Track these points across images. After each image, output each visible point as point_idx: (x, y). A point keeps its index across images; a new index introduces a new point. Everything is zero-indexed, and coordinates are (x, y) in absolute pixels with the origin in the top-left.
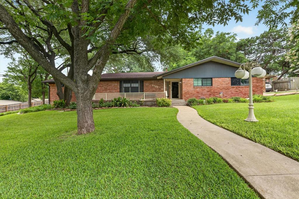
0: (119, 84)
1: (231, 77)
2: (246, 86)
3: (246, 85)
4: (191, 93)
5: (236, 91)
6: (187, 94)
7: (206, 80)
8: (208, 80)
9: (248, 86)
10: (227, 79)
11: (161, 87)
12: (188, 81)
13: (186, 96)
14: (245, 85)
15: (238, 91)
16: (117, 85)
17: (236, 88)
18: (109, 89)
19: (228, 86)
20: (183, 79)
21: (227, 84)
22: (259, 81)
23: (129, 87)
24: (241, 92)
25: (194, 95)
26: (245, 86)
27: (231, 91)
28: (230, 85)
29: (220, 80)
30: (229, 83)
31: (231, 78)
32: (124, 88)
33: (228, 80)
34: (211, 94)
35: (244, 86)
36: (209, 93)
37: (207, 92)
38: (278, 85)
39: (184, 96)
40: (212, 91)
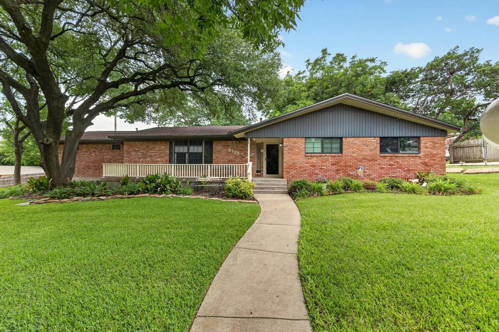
0: (168, 147)
1: (380, 136)
2: (411, 155)
3: (410, 152)
4: (299, 167)
5: (390, 165)
6: (292, 169)
7: (329, 141)
8: (334, 141)
9: (414, 155)
10: (372, 140)
11: (244, 154)
12: (295, 143)
13: (289, 173)
14: (408, 152)
15: (393, 165)
16: (164, 148)
17: (389, 158)
18: (150, 156)
19: (374, 154)
20: (285, 140)
21: (371, 150)
22: (436, 145)
23: (186, 153)
24: (401, 167)
25: (305, 170)
26: (408, 155)
27: (379, 164)
28: (378, 152)
29: (358, 141)
30: (375, 148)
31: (380, 138)
32: (176, 154)
33: (375, 143)
34: (339, 170)
35: (406, 155)
36: (334, 167)
37: (332, 164)
38: (460, 152)
39: (287, 171)
40: (342, 164)
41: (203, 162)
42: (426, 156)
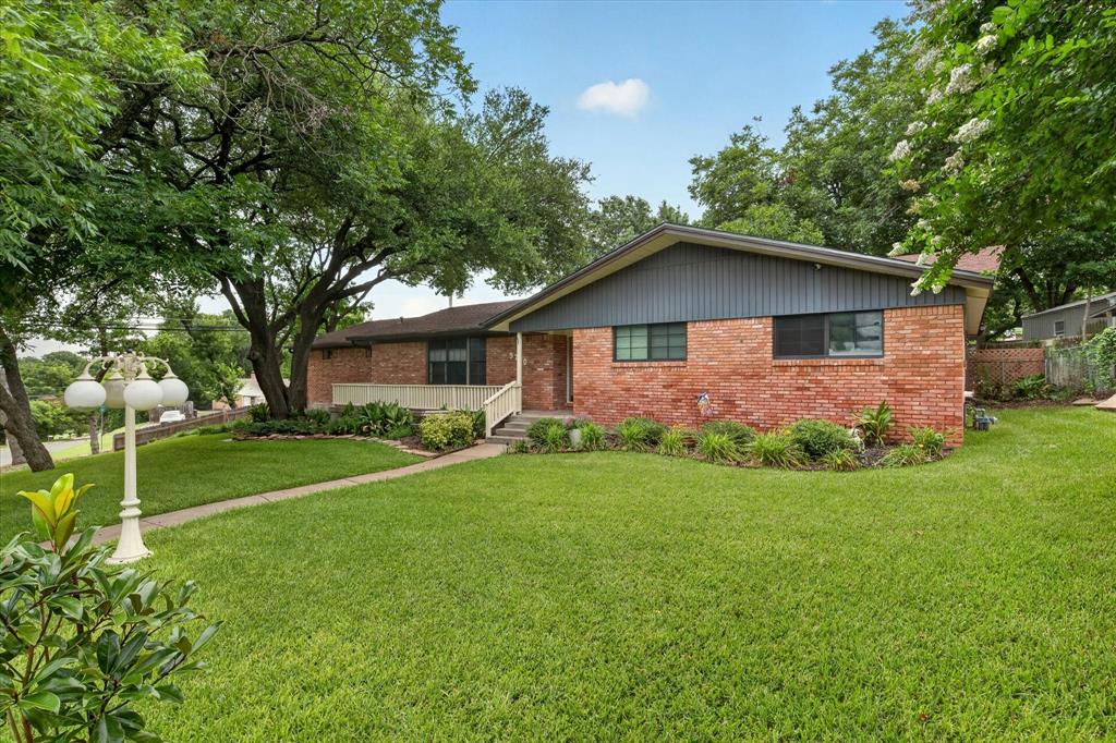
0: (426, 351)
1: (774, 314)
2: (854, 362)
3: (859, 352)
4: (602, 392)
5: (798, 389)
6: (587, 395)
7: (664, 332)
9: (863, 361)
10: (755, 325)
11: (535, 362)
14: (853, 352)
15: (808, 389)
17: (797, 369)
19: (758, 359)
20: (576, 333)
21: (751, 351)
22: (931, 331)
23: (444, 362)
24: (827, 393)
25: (611, 399)
26: (845, 362)
27: (771, 386)
28: (769, 356)
29: (720, 329)
30: (762, 345)
31: (775, 317)
32: (431, 366)
33: (759, 332)
34: (680, 401)
35: (840, 362)
36: (669, 394)
37: (664, 387)
39: (580, 400)
40: (685, 384)
41: (468, 381)
42: (900, 362)
